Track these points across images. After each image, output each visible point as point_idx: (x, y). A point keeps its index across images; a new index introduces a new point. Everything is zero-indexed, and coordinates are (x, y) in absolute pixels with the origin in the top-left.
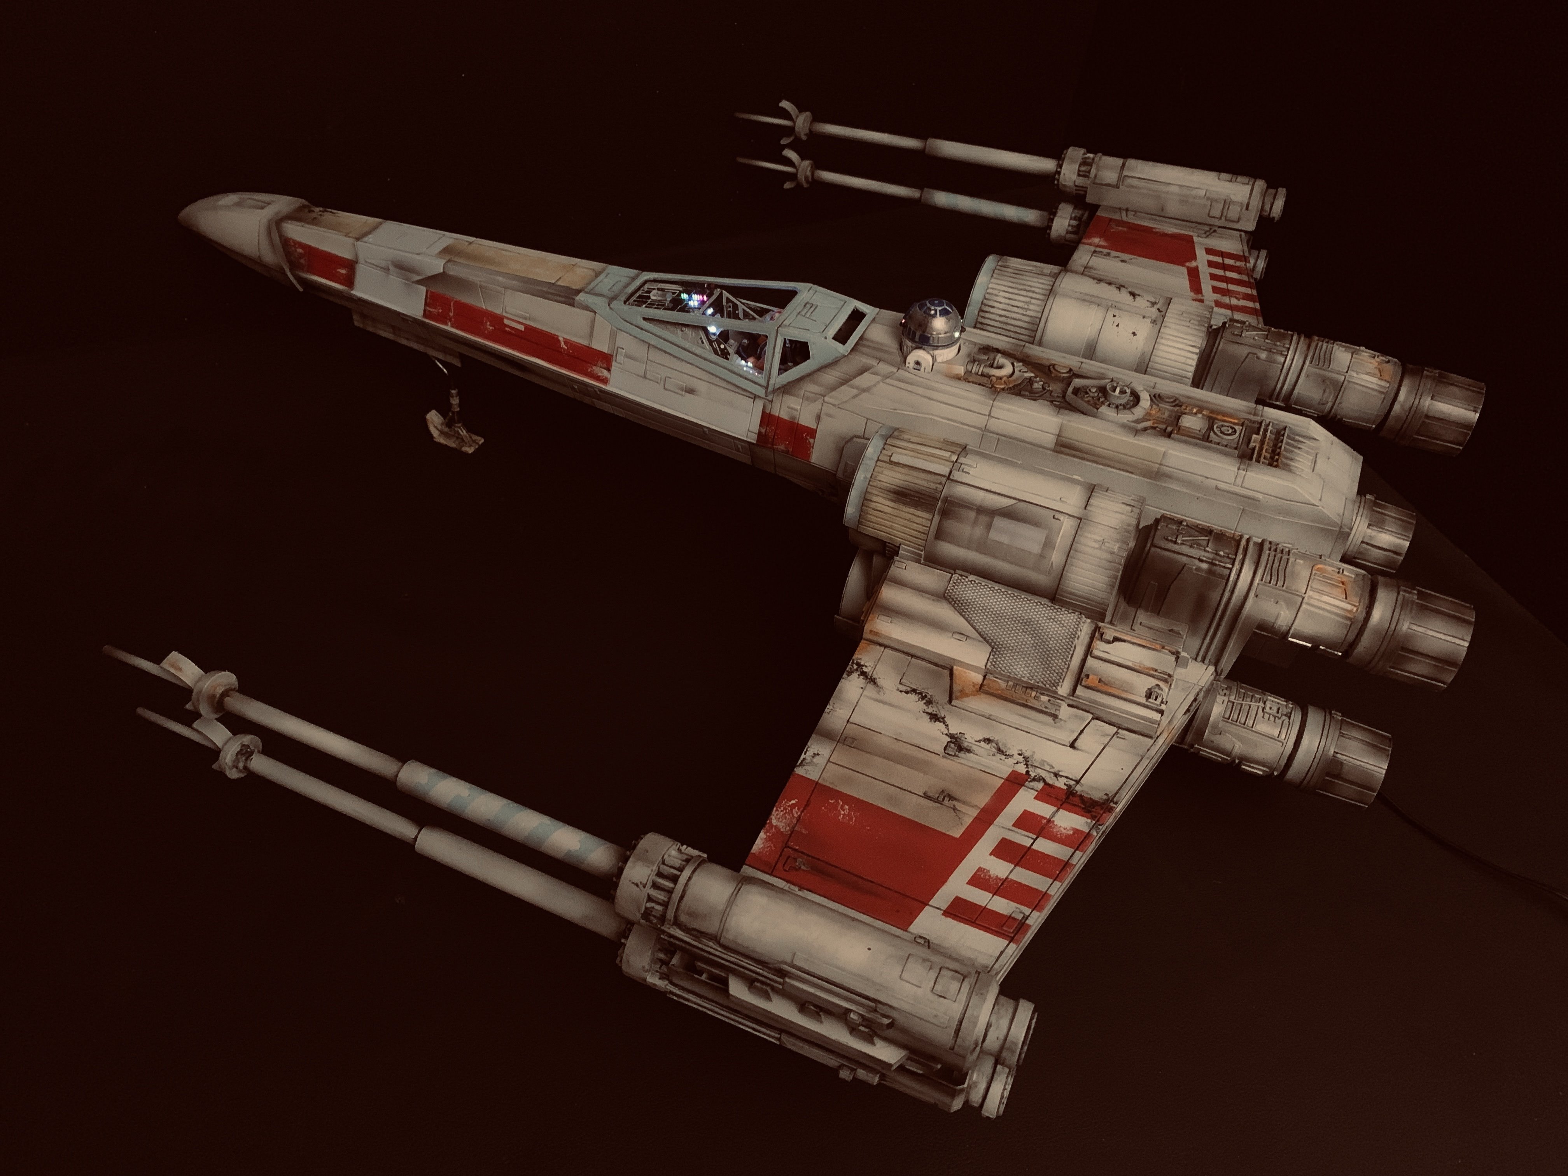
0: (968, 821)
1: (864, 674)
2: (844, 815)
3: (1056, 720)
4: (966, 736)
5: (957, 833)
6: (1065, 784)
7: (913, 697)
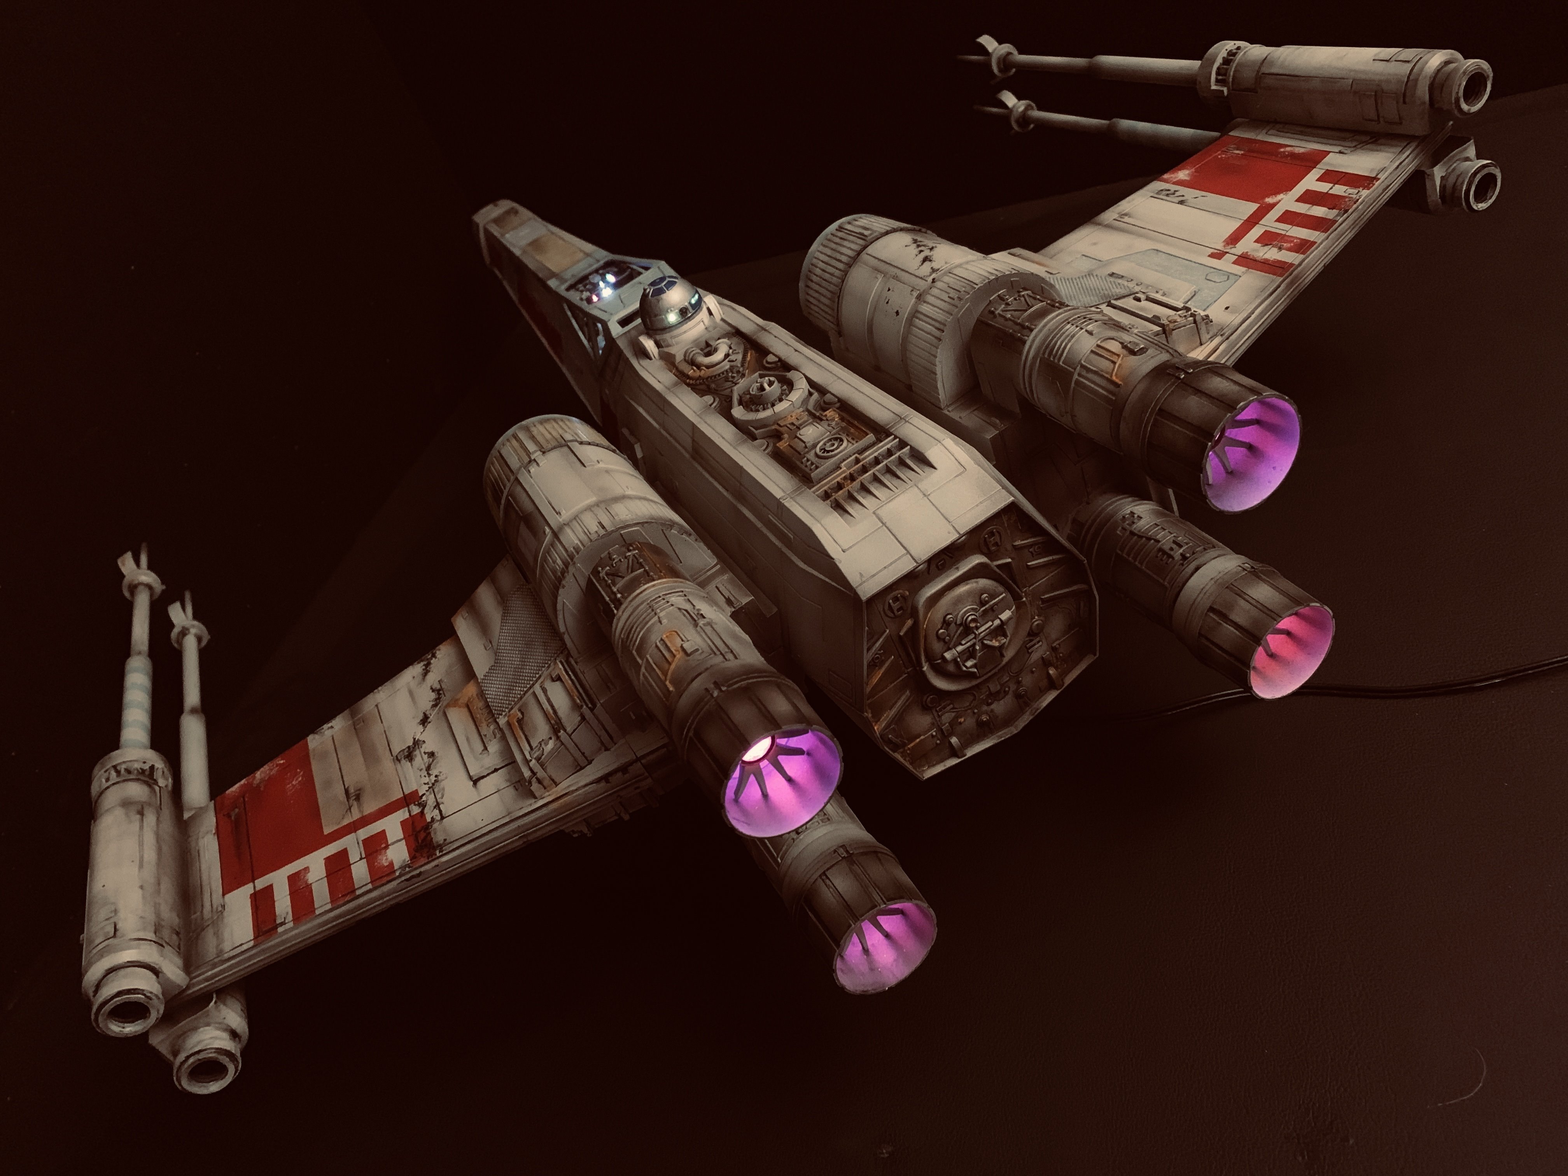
0: (345, 822)
1: (429, 664)
2: (293, 785)
3: (486, 751)
4: (424, 746)
5: (327, 831)
6: (432, 818)
7: (433, 696)
